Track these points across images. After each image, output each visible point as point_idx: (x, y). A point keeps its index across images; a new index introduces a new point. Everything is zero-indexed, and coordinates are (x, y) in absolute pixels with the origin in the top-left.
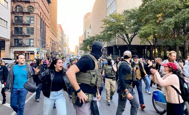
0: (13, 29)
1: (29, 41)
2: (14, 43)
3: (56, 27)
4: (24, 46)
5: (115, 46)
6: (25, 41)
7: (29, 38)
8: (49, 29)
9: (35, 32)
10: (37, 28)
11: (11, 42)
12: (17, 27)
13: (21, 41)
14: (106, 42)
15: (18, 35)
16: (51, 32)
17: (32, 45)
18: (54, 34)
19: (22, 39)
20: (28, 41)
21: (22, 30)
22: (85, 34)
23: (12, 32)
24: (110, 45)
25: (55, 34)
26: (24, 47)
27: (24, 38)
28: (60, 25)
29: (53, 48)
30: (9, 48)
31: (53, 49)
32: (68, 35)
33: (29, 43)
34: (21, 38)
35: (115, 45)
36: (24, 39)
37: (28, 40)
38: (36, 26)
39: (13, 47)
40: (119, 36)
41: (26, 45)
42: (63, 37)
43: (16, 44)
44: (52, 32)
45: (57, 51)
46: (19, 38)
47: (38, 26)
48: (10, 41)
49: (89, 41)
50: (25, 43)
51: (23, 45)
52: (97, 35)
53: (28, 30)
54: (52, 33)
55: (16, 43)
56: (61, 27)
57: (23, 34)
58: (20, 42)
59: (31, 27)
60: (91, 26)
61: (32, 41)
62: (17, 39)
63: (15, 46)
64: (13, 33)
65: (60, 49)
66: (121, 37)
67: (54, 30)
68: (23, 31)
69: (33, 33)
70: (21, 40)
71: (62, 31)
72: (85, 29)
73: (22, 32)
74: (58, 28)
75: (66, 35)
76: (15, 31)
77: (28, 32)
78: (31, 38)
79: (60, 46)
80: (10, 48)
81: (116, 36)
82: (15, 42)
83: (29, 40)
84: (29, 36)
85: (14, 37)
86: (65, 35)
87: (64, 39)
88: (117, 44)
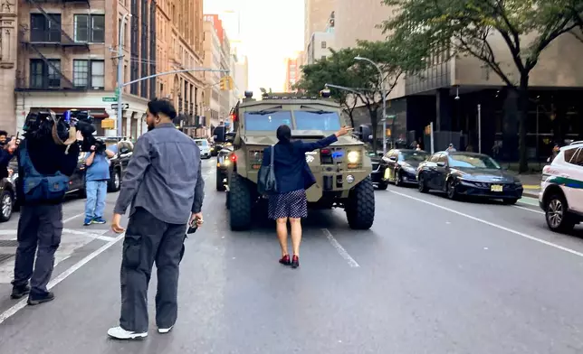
0: (27, 22)
1: (86, 69)
2: (28, 75)
3: (197, 21)
4: (66, 89)
5: (445, 92)
6: (73, 69)
7: (86, 56)
8: (172, 25)
9: (108, 30)
10: (119, 16)
11: (18, 72)
12: (39, 12)
13: (55, 68)
14: (403, 75)
15: (45, 45)
16: (177, 38)
17: (96, 83)
18: (189, 48)
19: (59, 60)
20: (82, 67)
21: (59, 23)
22: (310, 48)
23: (21, 34)
24: (419, 87)
25: (197, 48)
26: (69, 94)
27: (65, 56)
28: (216, 17)
29: (188, 99)
30: (12, 96)
31: (186, 106)
32: (246, 57)
33: (85, 76)
34: (57, 56)
35: (444, 86)
36: (69, 59)
37: (81, 63)
38: (115, 6)
39: (26, 90)
40: (463, 47)
41: (76, 82)
42: (228, 60)
43: (39, 81)
44: (180, 38)
45: (201, 113)
46: (48, 56)
47: (120, 8)
48: (15, 68)
49: (330, 71)
50: (70, 77)
51: (61, 87)
52: (365, 44)
53: (82, 25)
54: (183, 41)
55: (36, 75)
56: (218, 24)
57: (64, 41)
58: (51, 71)
59: (93, 11)
60: (336, 15)
61: (97, 68)
62: (42, 61)
63: (33, 89)
64: (27, 36)
65: (214, 105)
66: (474, 49)
67: (192, 31)
68: (63, 28)
69: (100, 36)
70: (57, 65)
71: (221, 40)
72: (312, 31)
73: (58, 34)
74: (205, 27)
75: (238, 57)
76: (32, 27)
77: (82, 35)
78: (93, 56)
79: (215, 96)
80: (15, 97)
81: (449, 47)
82: (34, 74)
83: (86, 63)
84: (85, 49)
85: (31, 52)
86: (235, 56)
87: (231, 69)
88: (453, 83)
